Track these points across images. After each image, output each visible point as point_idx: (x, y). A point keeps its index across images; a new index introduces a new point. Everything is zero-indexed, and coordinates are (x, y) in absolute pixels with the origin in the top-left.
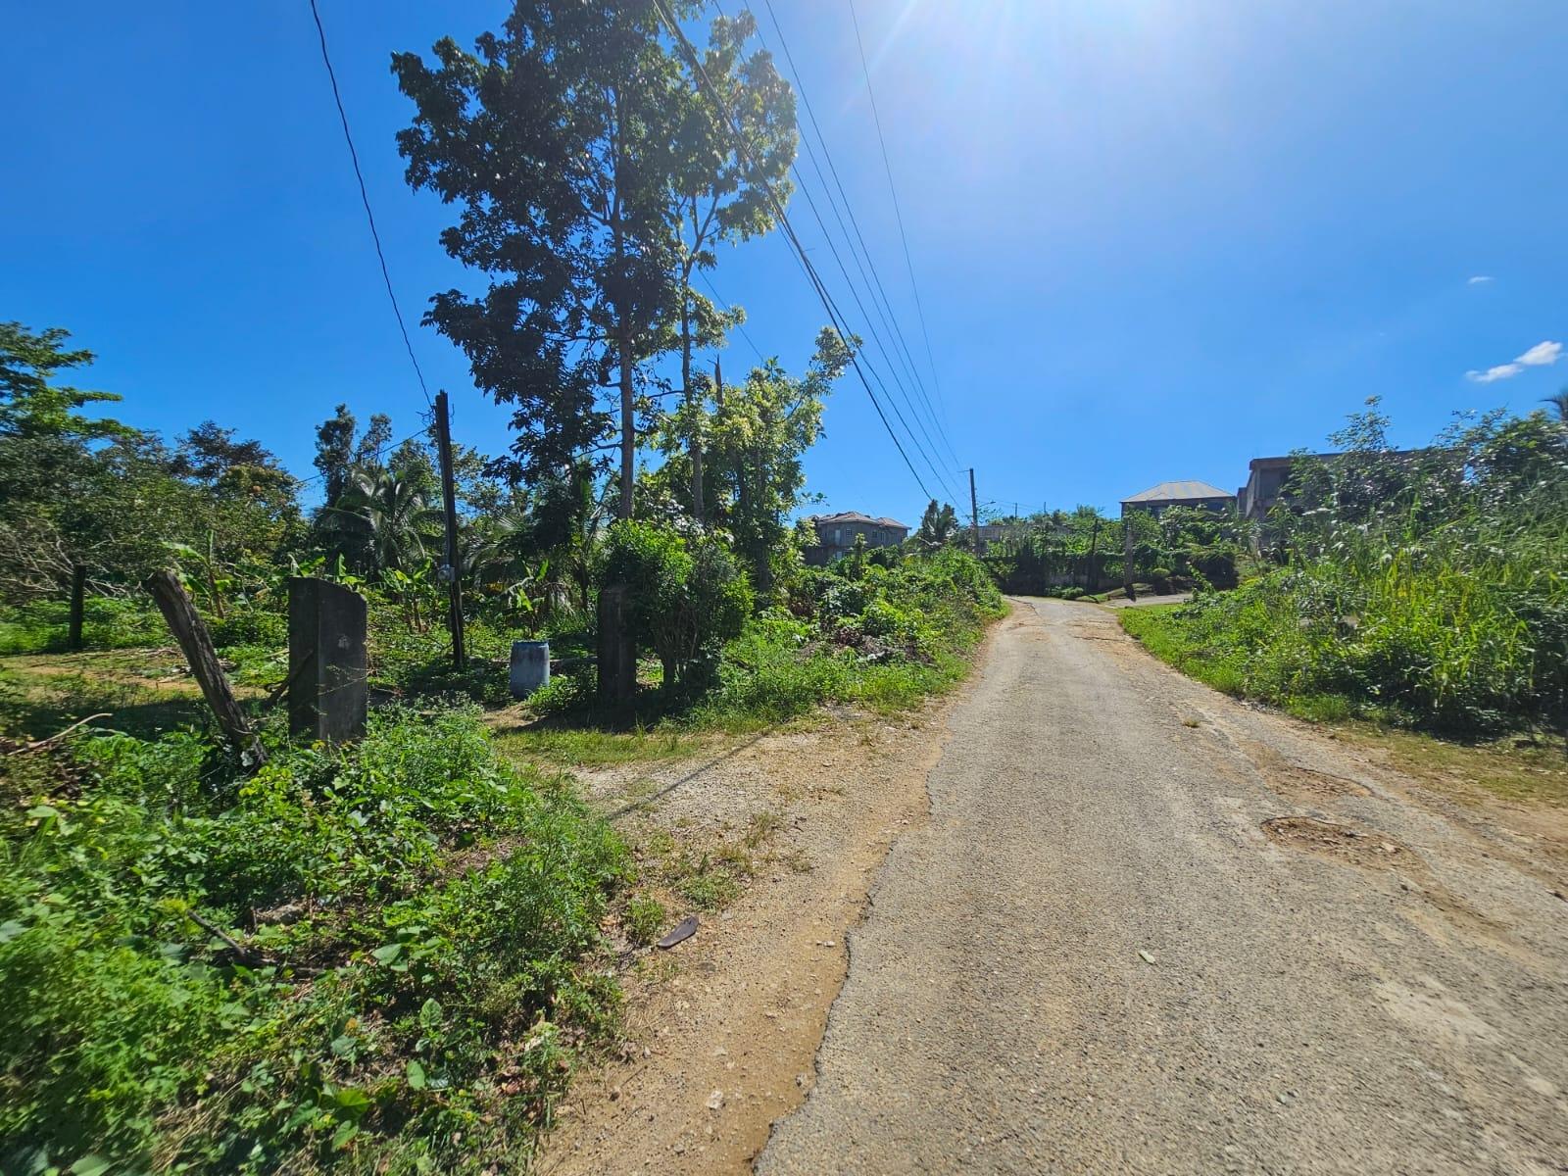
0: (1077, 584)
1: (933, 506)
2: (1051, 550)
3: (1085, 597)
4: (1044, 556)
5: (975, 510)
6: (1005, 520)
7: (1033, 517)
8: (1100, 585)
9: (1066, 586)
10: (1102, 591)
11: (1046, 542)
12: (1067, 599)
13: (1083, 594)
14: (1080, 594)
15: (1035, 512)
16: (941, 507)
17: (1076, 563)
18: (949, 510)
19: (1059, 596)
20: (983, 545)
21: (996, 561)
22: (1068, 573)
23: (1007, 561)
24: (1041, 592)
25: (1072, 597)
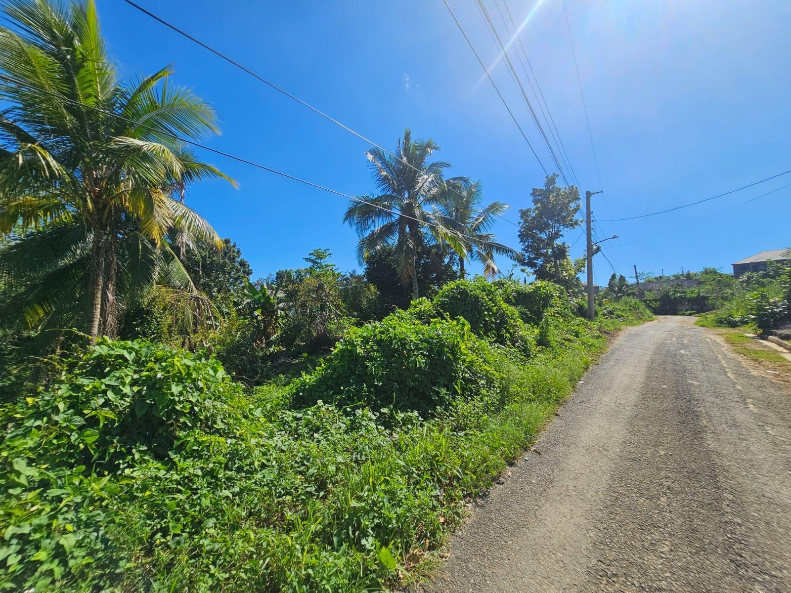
0: (692, 309)
1: (614, 276)
2: (679, 295)
3: (696, 315)
4: (675, 298)
5: (636, 273)
6: (656, 278)
7: (674, 276)
8: (704, 310)
9: (687, 310)
10: (704, 312)
11: (676, 292)
12: (687, 315)
13: (695, 313)
14: (693, 314)
15: (675, 273)
16: (618, 277)
17: (690, 300)
18: (622, 279)
19: (683, 315)
20: (643, 293)
21: (650, 301)
22: (688, 304)
23: (656, 300)
24: (675, 313)
25: (690, 315)
